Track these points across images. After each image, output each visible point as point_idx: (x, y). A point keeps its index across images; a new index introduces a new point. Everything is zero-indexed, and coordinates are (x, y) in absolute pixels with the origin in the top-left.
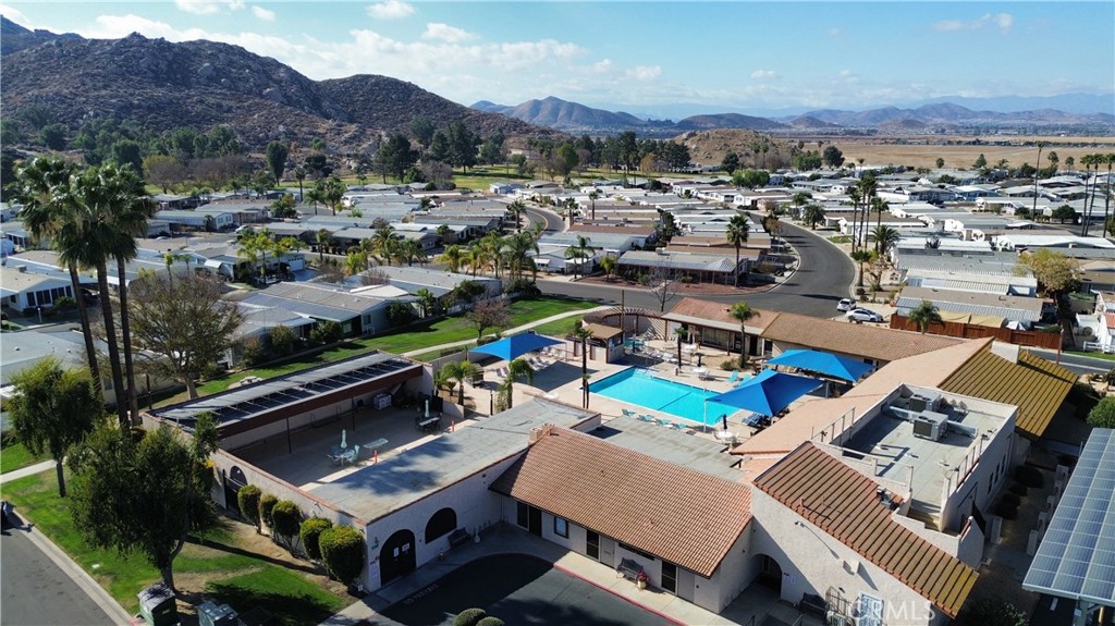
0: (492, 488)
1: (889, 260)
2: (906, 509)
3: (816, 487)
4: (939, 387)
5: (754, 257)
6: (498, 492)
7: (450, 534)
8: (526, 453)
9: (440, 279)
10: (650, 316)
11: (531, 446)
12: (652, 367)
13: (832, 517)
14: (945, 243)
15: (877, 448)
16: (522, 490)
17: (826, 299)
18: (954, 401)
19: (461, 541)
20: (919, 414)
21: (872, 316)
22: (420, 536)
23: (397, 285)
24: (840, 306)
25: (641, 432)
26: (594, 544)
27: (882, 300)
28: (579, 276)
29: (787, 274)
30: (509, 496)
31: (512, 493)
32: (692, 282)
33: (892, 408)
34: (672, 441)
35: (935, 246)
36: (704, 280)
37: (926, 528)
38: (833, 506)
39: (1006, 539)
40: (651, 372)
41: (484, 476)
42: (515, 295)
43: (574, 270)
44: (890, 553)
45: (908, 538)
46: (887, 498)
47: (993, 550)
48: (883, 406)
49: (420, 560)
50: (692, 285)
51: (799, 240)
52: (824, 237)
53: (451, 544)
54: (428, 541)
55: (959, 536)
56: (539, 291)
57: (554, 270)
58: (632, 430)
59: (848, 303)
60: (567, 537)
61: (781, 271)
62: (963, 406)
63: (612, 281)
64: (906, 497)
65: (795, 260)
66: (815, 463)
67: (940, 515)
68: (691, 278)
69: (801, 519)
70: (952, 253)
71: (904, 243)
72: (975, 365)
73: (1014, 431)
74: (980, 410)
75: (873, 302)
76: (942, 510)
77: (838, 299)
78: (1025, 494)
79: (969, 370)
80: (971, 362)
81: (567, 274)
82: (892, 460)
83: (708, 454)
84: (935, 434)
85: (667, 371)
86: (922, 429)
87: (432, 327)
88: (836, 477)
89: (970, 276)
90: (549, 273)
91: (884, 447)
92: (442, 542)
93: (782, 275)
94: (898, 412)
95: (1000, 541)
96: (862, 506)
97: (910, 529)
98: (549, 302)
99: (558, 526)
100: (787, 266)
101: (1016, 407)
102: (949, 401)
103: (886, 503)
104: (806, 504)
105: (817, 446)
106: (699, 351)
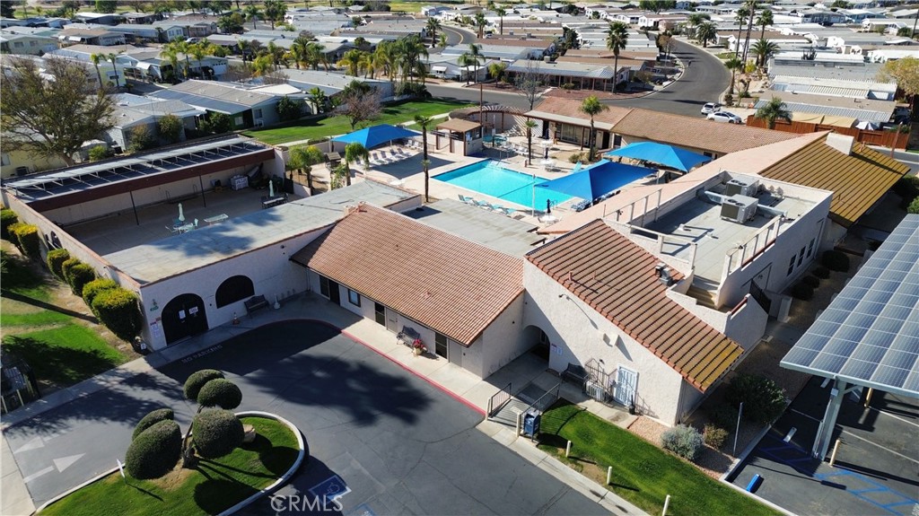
0: (292, 259)
1: (765, 72)
2: (686, 286)
3: (593, 262)
4: (760, 174)
5: (636, 67)
6: (297, 262)
7: (246, 300)
8: (333, 228)
9: (335, 82)
10: (515, 114)
11: (338, 222)
12: (505, 160)
13: (600, 291)
14: (820, 56)
15: (681, 229)
16: (320, 262)
17: (694, 104)
18: (772, 187)
19: (259, 306)
20: (729, 198)
21: (731, 118)
22: (209, 301)
23: (295, 83)
24: (704, 110)
25: (459, 213)
26: (381, 313)
27: (746, 105)
28: (471, 83)
29: (665, 84)
30: (306, 266)
31: (309, 265)
32: (573, 88)
33: (707, 192)
34: (484, 221)
35: (812, 58)
36: (585, 87)
37: (698, 303)
38: (605, 281)
39: (796, 317)
40: (503, 164)
41: (283, 247)
42: (406, 97)
43: (469, 77)
44: (654, 327)
45: (677, 313)
46: (665, 275)
47: (777, 328)
48: (698, 191)
49: (212, 323)
50: (572, 91)
51: (689, 56)
52: (712, 54)
53: (248, 310)
54: (220, 304)
55: (729, 313)
56: (430, 95)
57: (451, 77)
58: (451, 211)
59: (711, 107)
60: (359, 305)
61: (660, 81)
62: (780, 191)
63: (502, 87)
64: (687, 273)
65: (678, 72)
66: (600, 240)
67: (717, 292)
68: (572, 85)
69: (568, 293)
70: (825, 64)
71: (781, 56)
72: (805, 155)
73: (826, 216)
74: (796, 196)
75: (737, 106)
76: (720, 287)
77: (703, 103)
78: (827, 277)
79: (797, 159)
80: (801, 152)
81: (462, 81)
82: (689, 240)
83: (514, 233)
84: (741, 217)
85: (518, 163)
86: (730, 212)
87: (319, 122)
88: (618, 253)
89: (834, 82)
90: (446, 80)
91: (687, 229)
92: (237, 308)
93: (661, 84)
94: (712, 196)
95: (787, 319)
96: (638, 282)
97: (682, 305)
98: (435, 104)
99: (352, 296)
100: (669, 77)
101: (832, 192)
102: (767, 187)
103: (664, 279)
104: (575, 278)
105: (608, 224)
106: (555, 146)
